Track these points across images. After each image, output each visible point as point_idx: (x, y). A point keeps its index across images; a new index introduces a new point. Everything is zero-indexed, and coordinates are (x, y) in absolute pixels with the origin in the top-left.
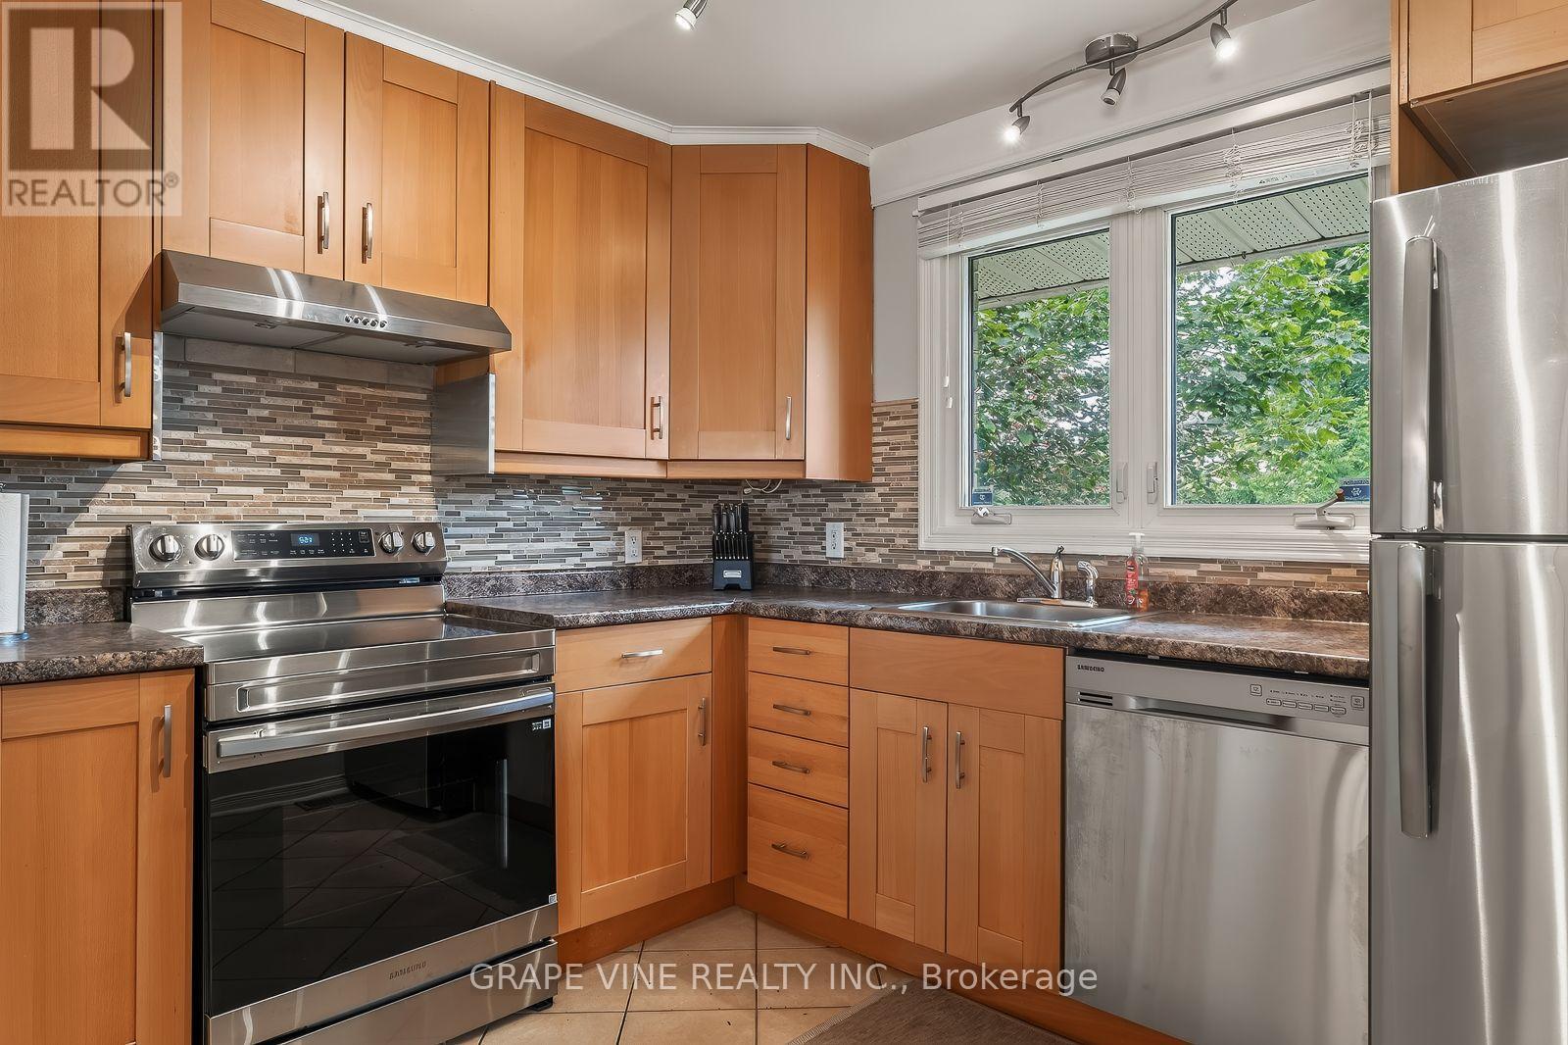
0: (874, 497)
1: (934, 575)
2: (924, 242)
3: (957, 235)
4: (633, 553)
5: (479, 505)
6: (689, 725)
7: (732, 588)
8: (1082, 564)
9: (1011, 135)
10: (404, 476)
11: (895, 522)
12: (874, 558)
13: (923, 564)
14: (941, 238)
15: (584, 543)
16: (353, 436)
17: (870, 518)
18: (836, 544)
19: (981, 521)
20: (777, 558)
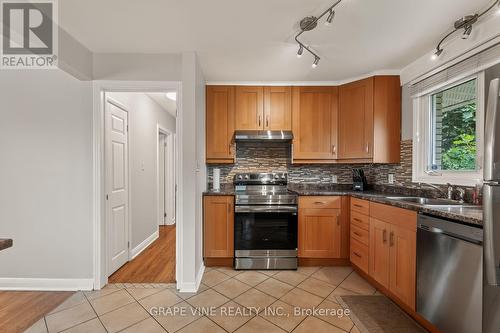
0: (401, 167)
1: (416, 190)
2: (411, 94)
3: (422, 90)
4: (334, 180)
5: (297, 170)
6: (334, 220)
7: (358, 190)
8: (458, 189)
9: (434, 57)
10: (281, 165)
11: (406, 175)
12: (401, 184)
13: (414, 187)
14: (416, 92)
15: (321, 178)
16: (271, 157)
17: (400, 173)
18: (391, 180)
19: (431, 174)
20: (377, 183)
